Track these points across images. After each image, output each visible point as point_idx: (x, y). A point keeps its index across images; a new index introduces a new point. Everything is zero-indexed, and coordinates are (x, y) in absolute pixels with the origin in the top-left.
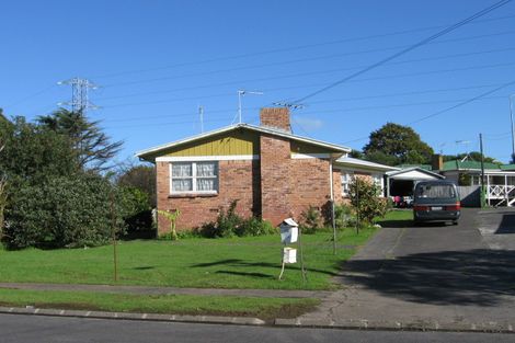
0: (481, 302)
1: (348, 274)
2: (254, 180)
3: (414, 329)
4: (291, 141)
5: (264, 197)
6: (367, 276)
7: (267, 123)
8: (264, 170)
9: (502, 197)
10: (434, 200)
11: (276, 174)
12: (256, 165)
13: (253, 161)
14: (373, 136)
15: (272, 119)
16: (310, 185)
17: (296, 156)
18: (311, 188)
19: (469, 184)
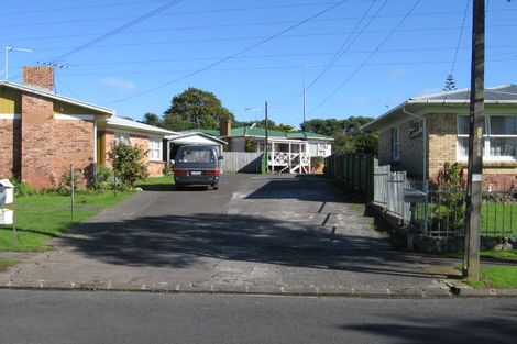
0: (178, 264)
1: (70, 236)
2: (14, 140)
3: (87, 289)
4: (54, 101)
5: (24, 158)
6: (87, 238)
7: (29, 81)
8: (25, 130)
9: (286, 164)
10: (194, 165)
11: (38, 134)
12: (17, 125)
13: (15, 121)
14: (175, 100)
15: (35, 78)
16: (72, 146)
17: (59, 117)
18: (74, 149)
19: (254, 151)
